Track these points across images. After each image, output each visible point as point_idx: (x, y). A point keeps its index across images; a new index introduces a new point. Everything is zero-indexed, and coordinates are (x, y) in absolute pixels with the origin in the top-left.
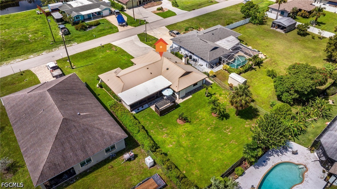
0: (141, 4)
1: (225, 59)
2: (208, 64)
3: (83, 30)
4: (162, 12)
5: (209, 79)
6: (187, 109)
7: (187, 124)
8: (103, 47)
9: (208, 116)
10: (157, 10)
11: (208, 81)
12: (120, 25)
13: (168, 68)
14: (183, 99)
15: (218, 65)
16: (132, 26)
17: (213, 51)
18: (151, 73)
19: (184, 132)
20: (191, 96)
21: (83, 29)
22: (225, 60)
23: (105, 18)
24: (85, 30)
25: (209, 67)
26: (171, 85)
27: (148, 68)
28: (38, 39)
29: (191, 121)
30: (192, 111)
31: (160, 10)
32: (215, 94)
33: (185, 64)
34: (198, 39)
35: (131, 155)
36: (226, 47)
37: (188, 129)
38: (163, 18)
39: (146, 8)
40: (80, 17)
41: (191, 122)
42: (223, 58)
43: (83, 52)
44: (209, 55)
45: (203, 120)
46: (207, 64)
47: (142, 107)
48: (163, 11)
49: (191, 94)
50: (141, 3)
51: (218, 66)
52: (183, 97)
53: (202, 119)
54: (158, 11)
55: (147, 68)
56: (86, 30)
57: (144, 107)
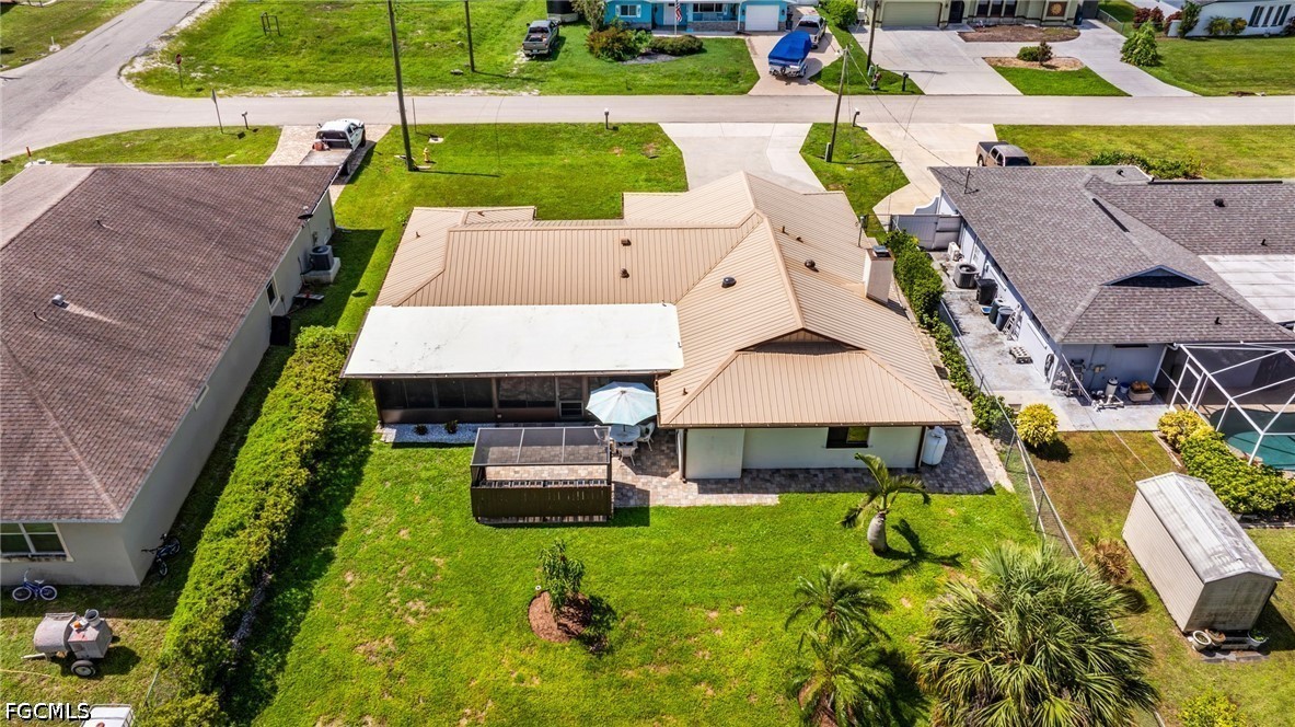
0: (964, 21)
1: (1199, 372)
2: (1056, 360)
3: (613, 55)
4: (1043, 68)
5: (1000, 453)
6: (669, 567)
7: (570, 658)
8: (615, 129)
9: (762, 681)
10: (1019, 57)
11: (976, 463)
12: (774, 73)
13: (733, 279)
14: (703, 491)
15: (1147, 396)
16: (826, 88)
17: (1139, 291)
18: (625, 274)
19: (501, 695)
20: (771, 500)
21: (611, 50)
22: (1199, 379)
23: (747, 38)
24: (619, 59)
25: (1059, 382)
26: (667, 374)
27: (627, 243)
28: (433, 48)
29: (610, 651)
30: (684, 594)
31: (1035, 59)
32: (958, 565)
33: (869, 297)
34: (1082, 196)
35: (75, 637)
36: (1272, 301)
37: (548, 687)
38: (1020, 93)
39: (966, 40)
40: (639, 6)
41: (607, 658)
42: (1191, 362)
43: (515, 125)
44: (1085, 303)
45: (702, 687)
46: (1052, 360)
47: (452, 430)
48: (1048, 66)
49: (782, 489)
50: (965, 15)
51: (1135, 403)
52: (718, 481)
53: (697, 682)
54: (1022, 62)
55: (626, 238)
56: (623, 60)
57: (461, 436)
